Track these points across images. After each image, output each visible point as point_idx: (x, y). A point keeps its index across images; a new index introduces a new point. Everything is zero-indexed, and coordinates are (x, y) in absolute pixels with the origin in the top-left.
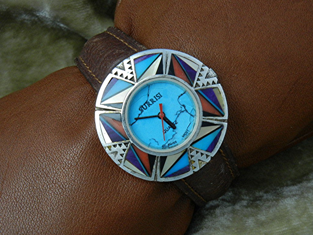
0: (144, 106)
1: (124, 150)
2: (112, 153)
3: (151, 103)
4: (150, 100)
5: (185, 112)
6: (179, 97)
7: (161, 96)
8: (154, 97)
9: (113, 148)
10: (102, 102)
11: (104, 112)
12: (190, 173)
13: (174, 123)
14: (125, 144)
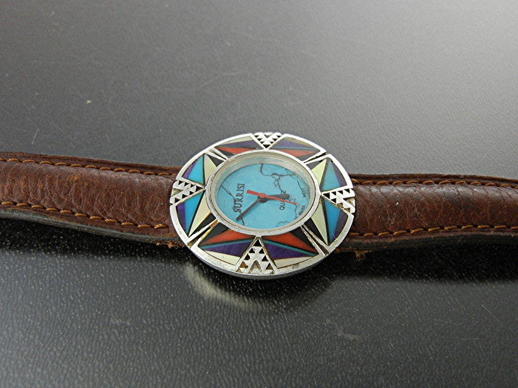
0: (236, 205)
1: (262, 252)
2: (252, 269)
3: (240, 198)
4: (237, 195)
5: (281, 178)
6: (261, 171)
7: (244, 185)
8: (237, 190)
9: (247, 262)
10: (188, 235)
11: (200, 240)
12: (351, 218)
13: (282, 193)
14: (255, 245)
